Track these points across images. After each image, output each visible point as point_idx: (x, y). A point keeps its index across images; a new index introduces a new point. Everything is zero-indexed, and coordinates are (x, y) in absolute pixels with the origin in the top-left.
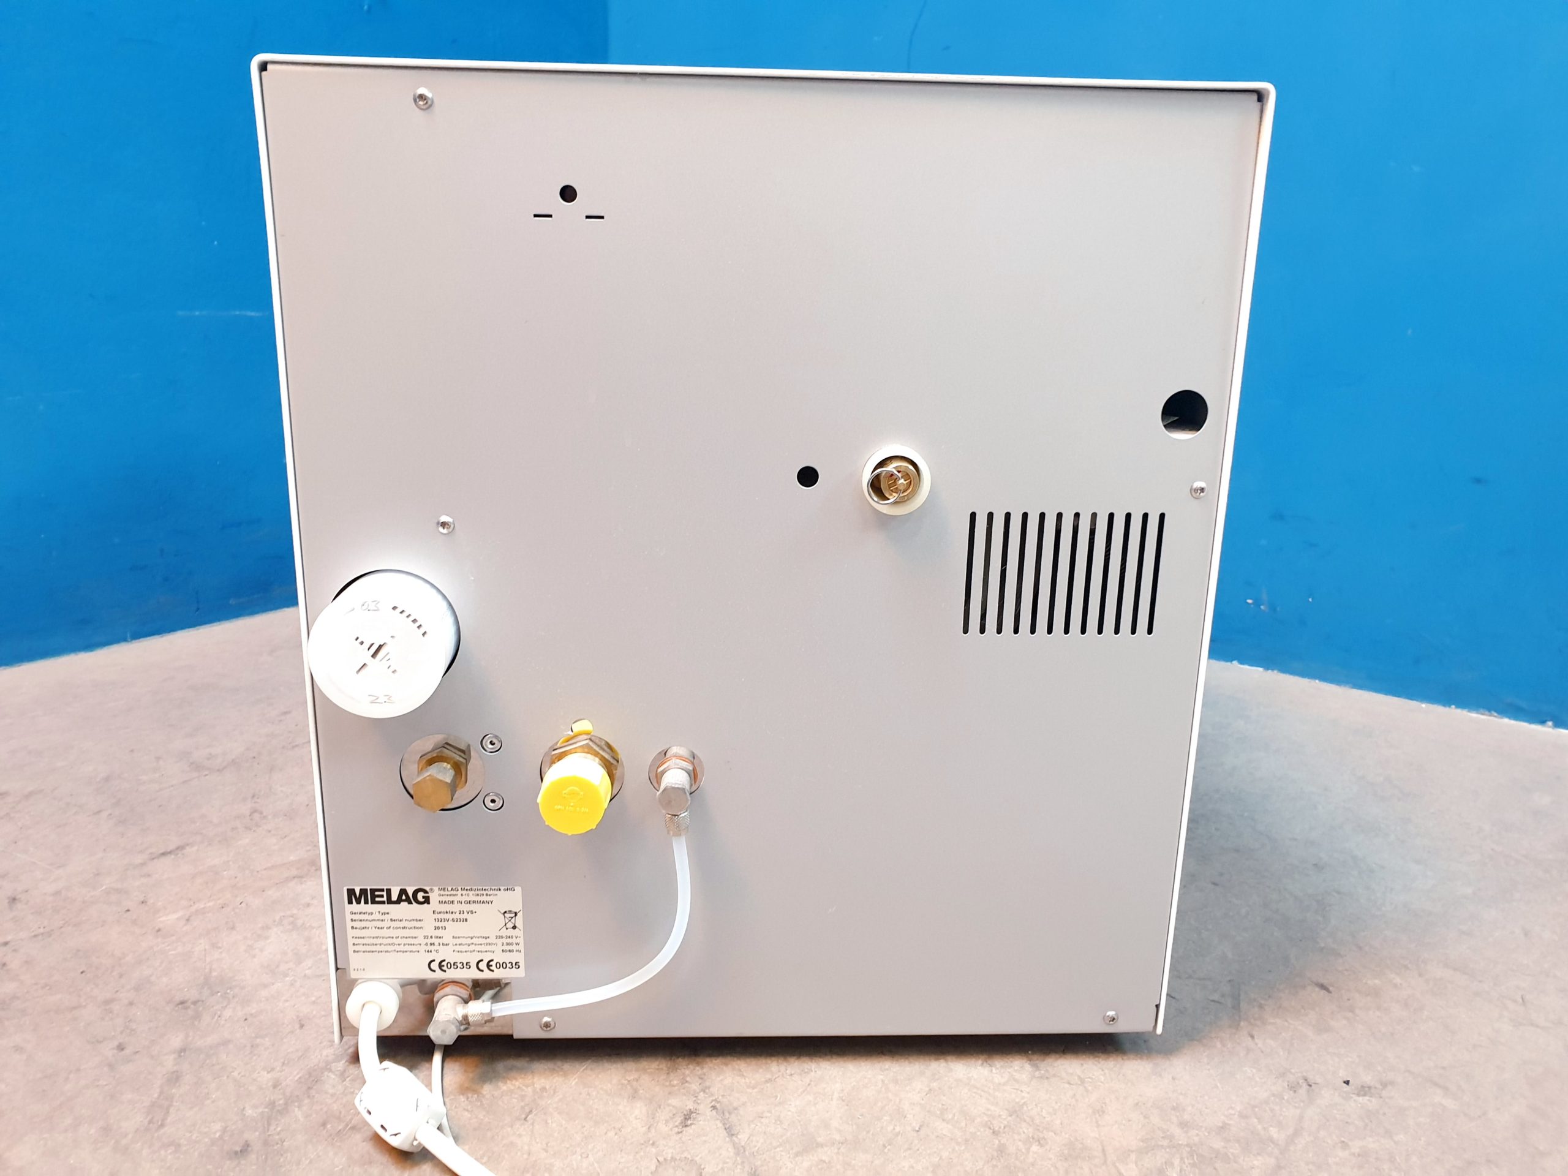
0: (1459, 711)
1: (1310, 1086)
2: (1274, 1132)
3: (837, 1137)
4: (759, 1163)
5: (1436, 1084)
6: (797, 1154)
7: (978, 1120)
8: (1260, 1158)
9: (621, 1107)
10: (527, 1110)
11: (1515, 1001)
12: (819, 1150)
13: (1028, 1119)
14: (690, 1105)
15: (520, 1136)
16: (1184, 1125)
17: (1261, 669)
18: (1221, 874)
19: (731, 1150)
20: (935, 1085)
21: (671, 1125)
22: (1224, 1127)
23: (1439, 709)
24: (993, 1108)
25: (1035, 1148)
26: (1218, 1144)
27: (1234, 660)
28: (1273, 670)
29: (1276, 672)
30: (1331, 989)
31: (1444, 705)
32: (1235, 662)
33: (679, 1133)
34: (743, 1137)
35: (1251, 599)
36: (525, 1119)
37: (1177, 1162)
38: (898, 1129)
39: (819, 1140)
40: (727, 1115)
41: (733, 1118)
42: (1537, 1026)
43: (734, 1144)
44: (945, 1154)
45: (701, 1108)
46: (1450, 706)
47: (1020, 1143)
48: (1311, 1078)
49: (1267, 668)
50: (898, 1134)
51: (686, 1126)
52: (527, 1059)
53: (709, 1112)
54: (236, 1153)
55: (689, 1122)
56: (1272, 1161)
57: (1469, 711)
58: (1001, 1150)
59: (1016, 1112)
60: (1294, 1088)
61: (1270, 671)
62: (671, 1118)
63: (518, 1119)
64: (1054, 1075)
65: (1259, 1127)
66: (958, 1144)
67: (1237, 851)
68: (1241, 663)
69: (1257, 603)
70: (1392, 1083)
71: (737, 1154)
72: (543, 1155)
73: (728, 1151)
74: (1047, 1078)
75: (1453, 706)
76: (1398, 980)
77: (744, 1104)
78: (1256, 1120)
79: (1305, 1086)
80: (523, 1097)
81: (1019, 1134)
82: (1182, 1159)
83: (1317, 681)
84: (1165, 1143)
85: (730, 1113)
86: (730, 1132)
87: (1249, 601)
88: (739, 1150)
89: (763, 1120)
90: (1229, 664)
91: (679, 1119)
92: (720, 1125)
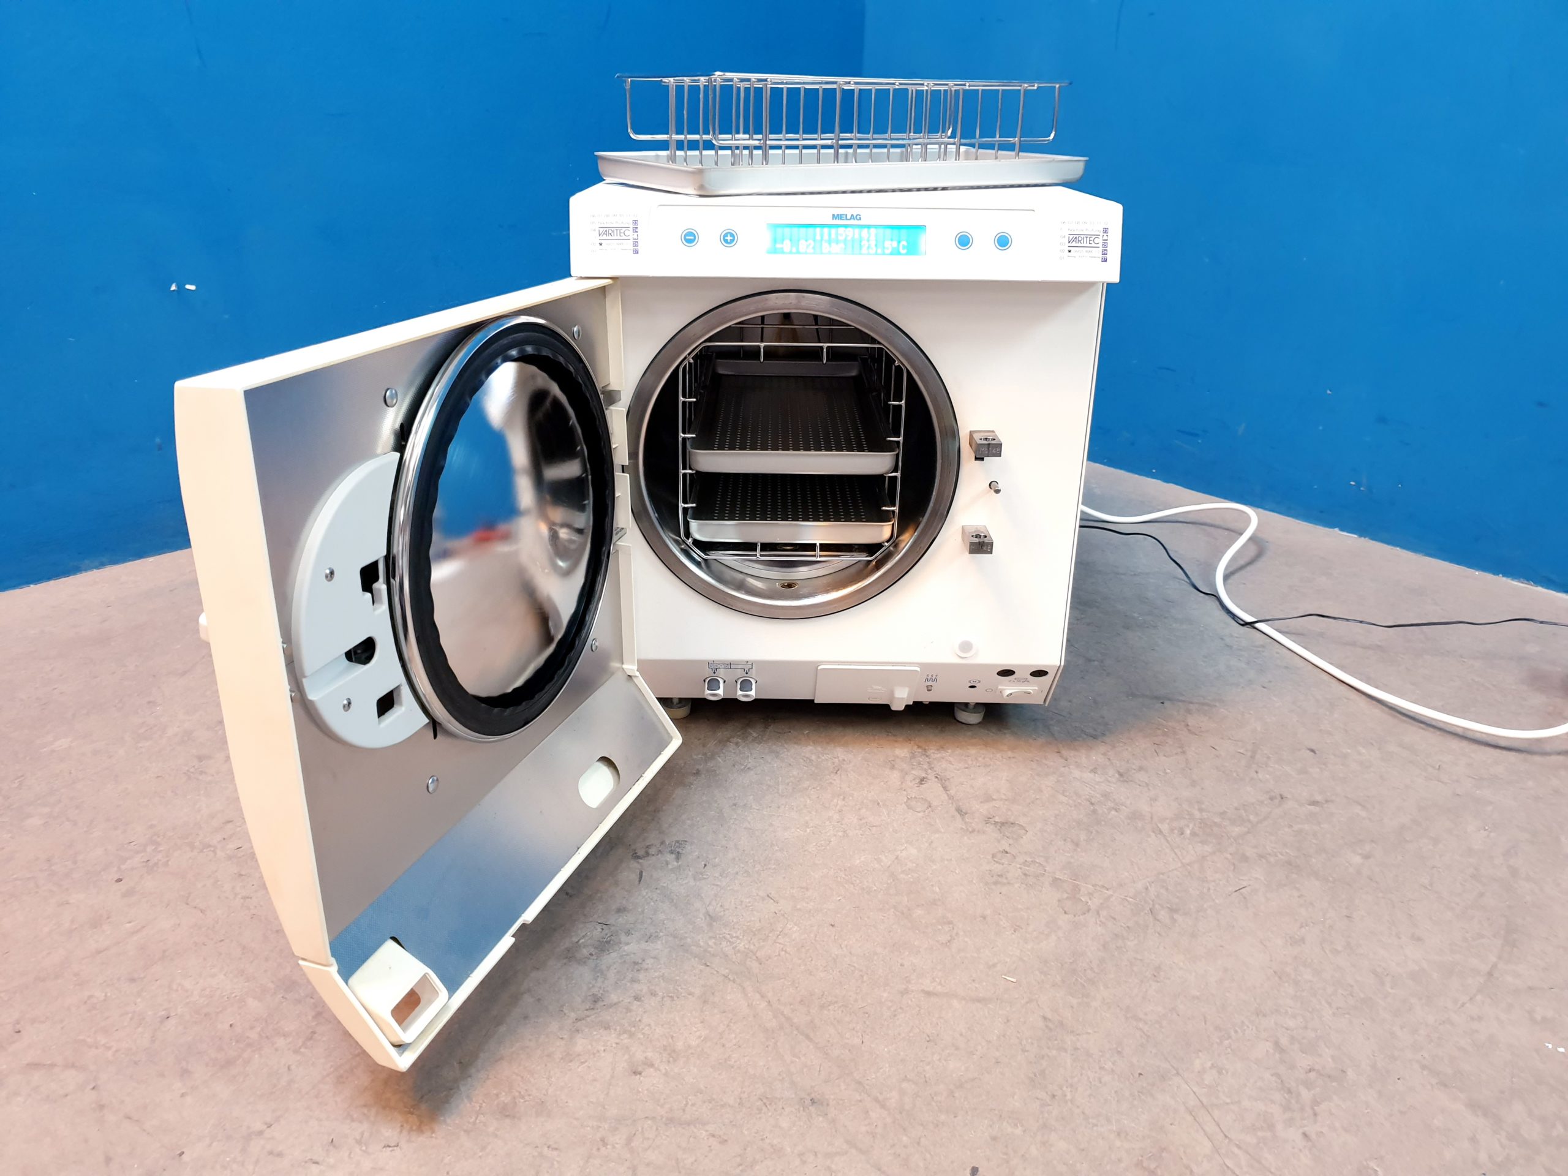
0: (1504, 579)
1: (1282, 798)
2: (1252, 817)
3: (1004, 797)
4: (961, 804)
5: (1360, 805)
6: (981, 802)
7: (1084, 797)
8: (1239, 828)
9: (886, 773)
10: (837, 769)
11: (1433, 767)
12: (994, 802)
13: (1113, 800)
14: (924, 775)
15: (835, 780)
16: (1201, 810)
17: (1356, 536)
18: (1270, 682)
19: (947, 798)
20: (1061, 779)
21: (914, 782)
22: (1224, 813)
23: (1489, 576)
24: (1093, 792)
25: (1113, 812)
26: (1217, 820)
27: (1336, 527)
28: (1365, 537)
29: (1367, 539)
30: (1317, 752)
31: (1494, 574)
32: (1337, 530)
33: (919, 786)
34: (952, 792)
35: (1354, 481)
36: (836, 773)
37: (1191, 826)
38: (1038, 797)
39: (994, 797)
40: (943, 781)
41: (947, 783)
42: (1442, 782)
43: (948, 795)
44: (1062, 810)
45: (929, 777)
46: (1498, 575)
47: (1105, 810)
48: (1285, 795)
49: (1361, 536)
50: (1037, 799)
51: (922, 784)
52: (833, 745)
53: (934, 779)
54: (694, 773)
55: (923, 782)
56: (1246, 829)
57: (1512, 580)
58: (1094, 811)
59: (1106, 795)
60: (1272, 799)
61: (1363, 538)
62: (914, 779)
63: (832, 772)
64: (1131, 781)
65: (1244, 814)
66: (1071, 807)
67: (1286, 668)
68: (1342, 530)
69: (1358, 485)
70: (1332, 801)
71: (950, 799)
72: (848, 789)
73: (944, 797)
74: (1127, 782)
75: (1501, 575)
76: (1363, 751)
77: (953, 777)
78: (1243, 812)
79: (1279, 798)
80: (834, 763)
81: (1105, 805)
82: (1195, 825)
83: (1398, 548)
84: (1187, 817)
85: (945, 781)
86: (945, 788)
87: (1352, 483)
88: (951, 797)
89: (963, 785)
90: (1331, 530)
91: (918, 781)
92: (939, 785)
